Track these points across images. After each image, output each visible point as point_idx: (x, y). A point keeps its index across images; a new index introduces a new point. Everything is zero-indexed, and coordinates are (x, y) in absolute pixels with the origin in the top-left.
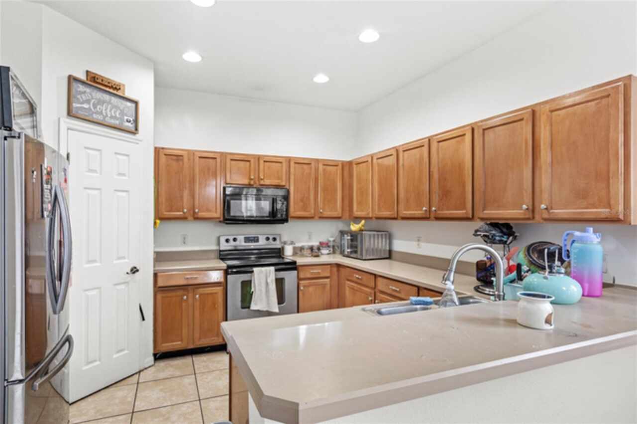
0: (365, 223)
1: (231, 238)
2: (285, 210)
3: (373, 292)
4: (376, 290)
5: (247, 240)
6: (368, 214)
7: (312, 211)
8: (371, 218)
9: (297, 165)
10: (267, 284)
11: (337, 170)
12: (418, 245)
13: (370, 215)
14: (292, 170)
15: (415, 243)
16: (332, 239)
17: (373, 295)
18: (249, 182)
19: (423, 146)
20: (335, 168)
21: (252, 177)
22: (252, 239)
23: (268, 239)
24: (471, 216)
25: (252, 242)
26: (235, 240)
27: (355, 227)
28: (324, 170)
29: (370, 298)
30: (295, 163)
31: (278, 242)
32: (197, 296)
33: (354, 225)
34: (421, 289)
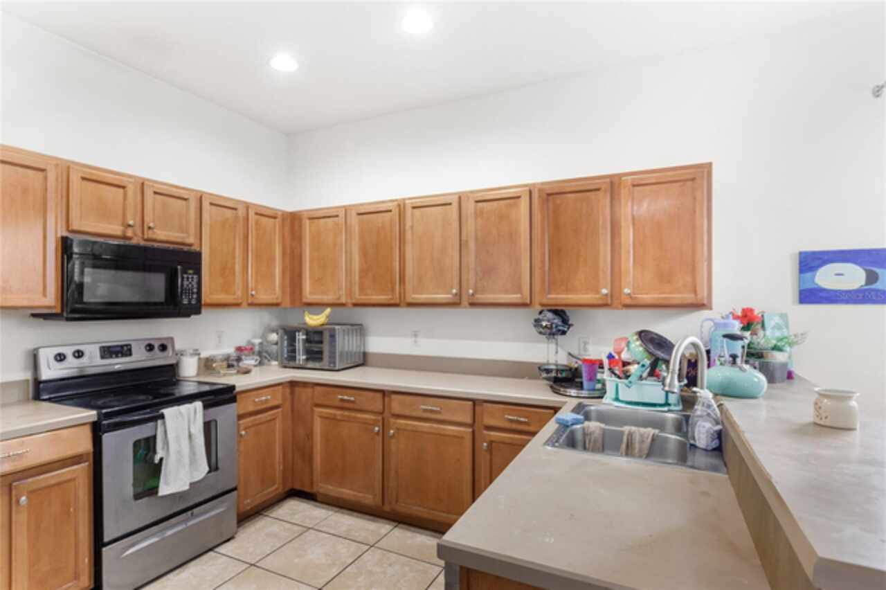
0: (332, 312)
1: (68, 351)
2: (195, 290)
3: (380, 418)
4: (386, 414)
5: (108, 352)
6: (339, 299)
7: (239, 293)
8: (343, 305)
9: (213, 207)
10: (190, 436)
11: (275, 223)
12: (416, 342)
13: (343, 300)
14: (206, 216)
15: (410, 340)
16: (257, 341)
17: (380, 424)
18: (124, 232)
19: (450, 204)
20: (272, 220)
21: (131, 222)
22: (118, 349)
23: (150, 348)
24: (528, 301)
25: (117, 357)
26: (79, 354)
27: (310, 319)
28: (257, 223)
29: (377, 429)
30: (211, 204)
31: (170, 352)
32: (23, 499)
33: (311, 316)
34: (477, 402)
